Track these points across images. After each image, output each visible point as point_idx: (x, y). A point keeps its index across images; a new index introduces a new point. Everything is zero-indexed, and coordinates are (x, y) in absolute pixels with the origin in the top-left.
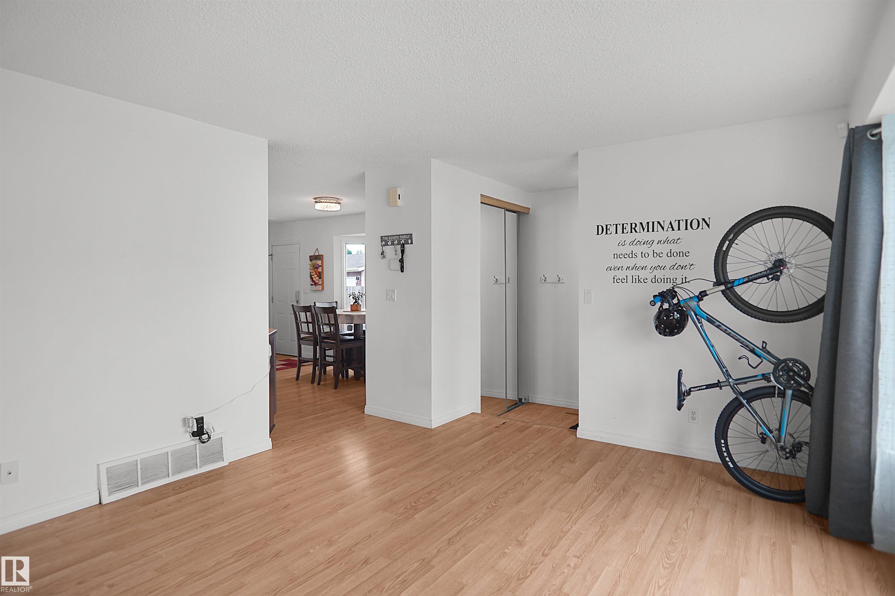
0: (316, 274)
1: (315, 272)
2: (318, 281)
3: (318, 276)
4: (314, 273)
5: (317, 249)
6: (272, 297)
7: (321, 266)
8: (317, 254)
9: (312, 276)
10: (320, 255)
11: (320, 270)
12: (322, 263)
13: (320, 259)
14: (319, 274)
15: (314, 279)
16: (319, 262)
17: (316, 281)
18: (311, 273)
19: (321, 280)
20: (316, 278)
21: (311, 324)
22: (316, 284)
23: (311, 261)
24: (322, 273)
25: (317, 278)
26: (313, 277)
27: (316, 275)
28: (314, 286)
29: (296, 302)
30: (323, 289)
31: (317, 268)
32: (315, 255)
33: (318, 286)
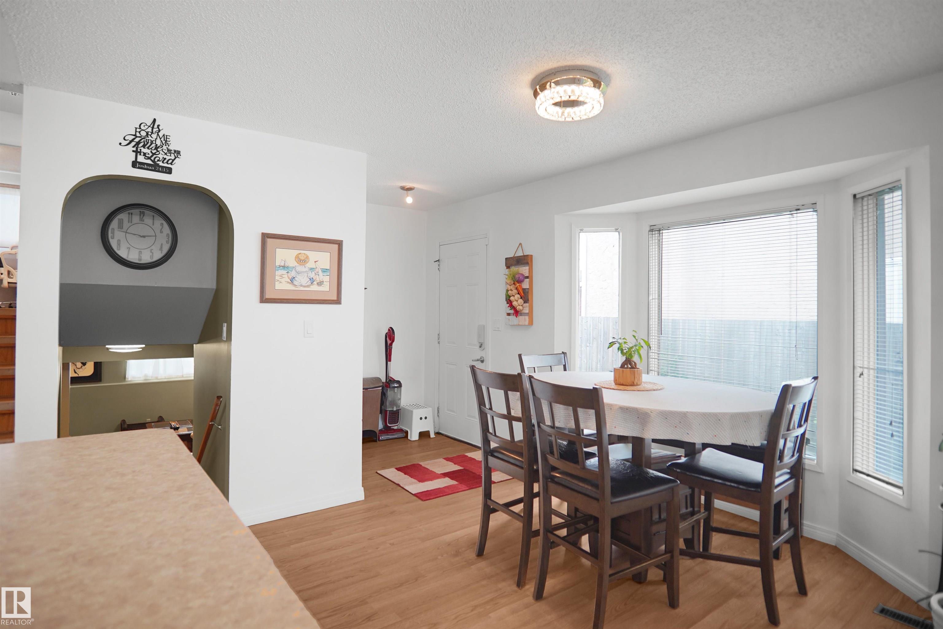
0: (519, 294)
1: (517, 289)
2: (521, 308)
3: (521, 298)
4: (516, 291)
5: (520, 244)
6: (439, 335)
7: (527, 277)
8: (520, 254)
9: (510, 297)
10: (528, 255)
11: (525, 285)
12: (531, 270)
13: (527, 263)
14: (524, 293)
15: (515, 304)
16: (524, 270)
17: (517, 308)
18: (507, 291)
19: (527, 304)
20: (518, 302)
21: (520, 424)
22: (517, 313)
23: (508, 267)
24: (530, 292)
25: (521, 301)
26: (512, 298)
27: (519, 296)
28: (513, 318)
29: (478, 345)
30: (531, 323)
31: (520, 281)
32: (515, 256)
33: (520, 318)
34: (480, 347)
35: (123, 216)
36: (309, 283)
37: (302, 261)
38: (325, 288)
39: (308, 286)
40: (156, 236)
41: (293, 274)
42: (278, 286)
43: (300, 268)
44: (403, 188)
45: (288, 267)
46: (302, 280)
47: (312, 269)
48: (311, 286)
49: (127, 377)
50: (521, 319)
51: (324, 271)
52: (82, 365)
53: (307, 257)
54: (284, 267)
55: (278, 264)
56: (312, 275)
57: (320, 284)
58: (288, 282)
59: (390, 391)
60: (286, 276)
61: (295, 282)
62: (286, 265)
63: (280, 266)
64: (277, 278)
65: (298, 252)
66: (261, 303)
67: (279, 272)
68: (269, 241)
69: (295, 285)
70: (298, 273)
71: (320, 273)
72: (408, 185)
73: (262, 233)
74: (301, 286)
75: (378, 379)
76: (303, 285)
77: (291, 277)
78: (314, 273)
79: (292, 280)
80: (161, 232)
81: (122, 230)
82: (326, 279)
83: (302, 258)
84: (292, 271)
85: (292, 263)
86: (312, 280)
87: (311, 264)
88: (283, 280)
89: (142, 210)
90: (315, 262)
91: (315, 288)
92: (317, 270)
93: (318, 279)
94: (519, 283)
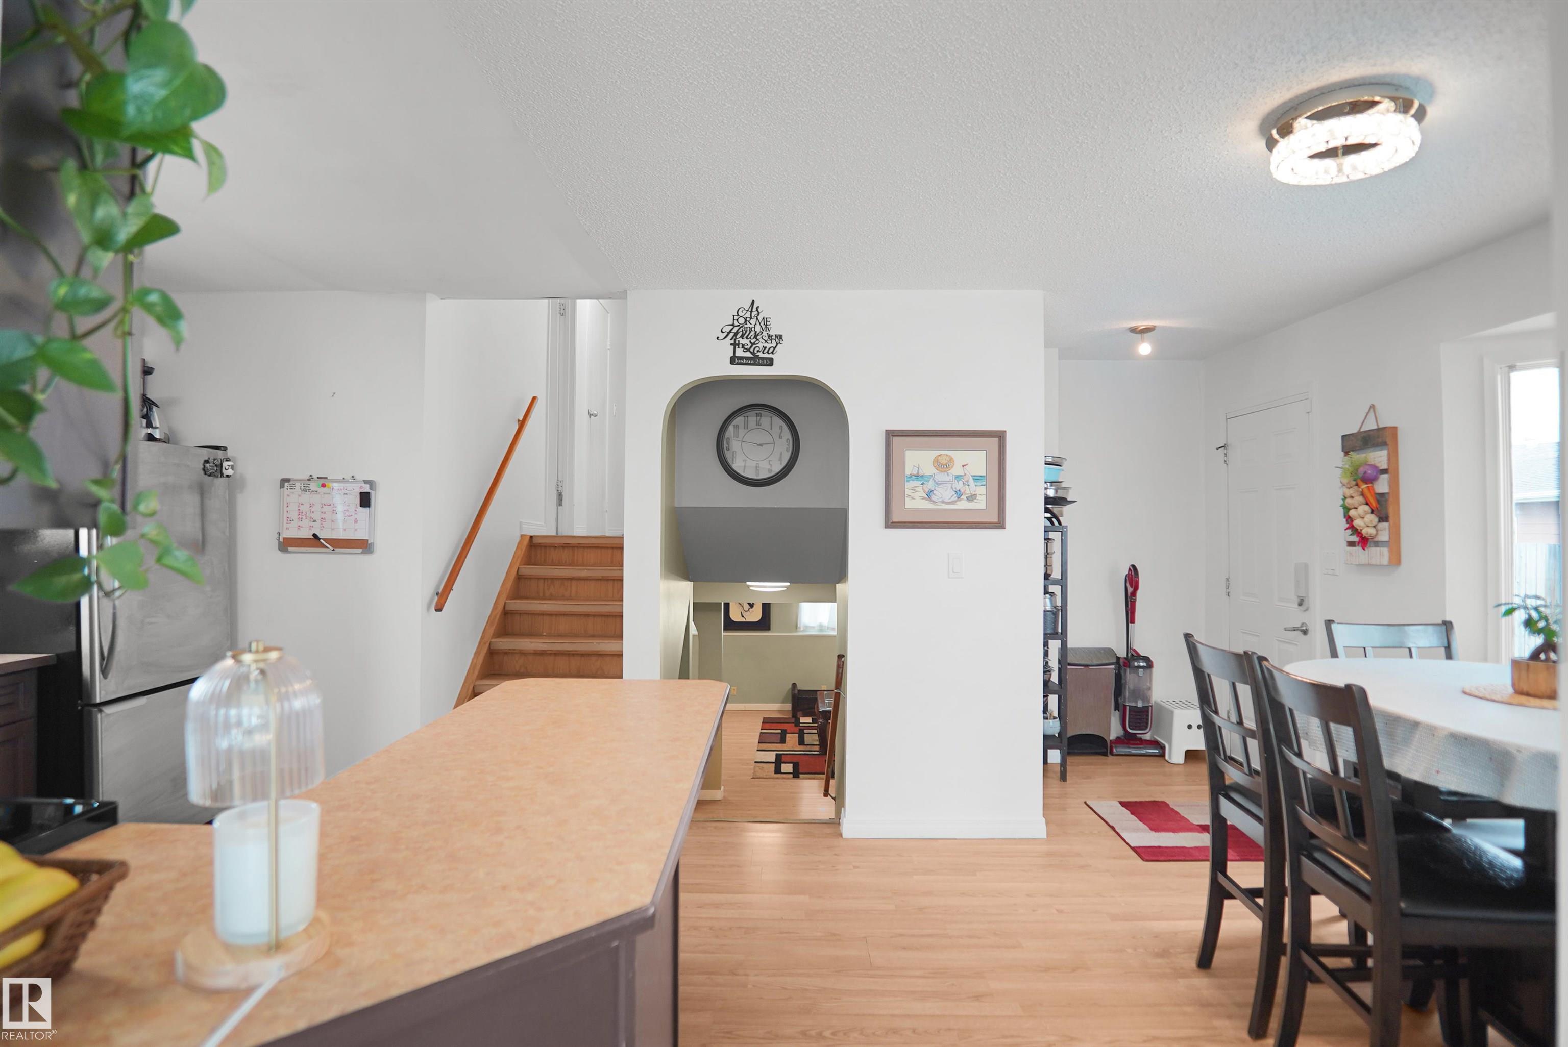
0: (1367, 504)
1: (1362, 494)
2: (1372, 531)
3: (1372, 512)
4: (1360, 499)
5: (1372, 407)
6: (1228, 580)
7: (1385, 471)
8: (1371, 425)
9: (1349, 509)
10: (1384, 428)
11: (1382, 486)
12: (1393, 457)
13: (1383, 444)
14: (1378, 502)
15: (1358, 523)
16: (1379, 457)
17: (1364, 532)
18: (1345, 498)
19: (1386, 524)
20: (1366, 520)
22: (1364, 541)
23: (1346, 453)
24: (1391, 499)
25: (1372, 519)
26: (1352, 513)
27: (1367, 508)
28: (1358, 549)
29: (1297, 601)
30: (1396, 560)
31: (1369, 480)
32: (1362, 430)
33: (1373, 551)
34: (1300, 604)
35: (739, 420)
36: (955, 498)
37: (943, 466)
38: (980, 504)
39: (953, 503)
40: (774, 443)
41: (930, 485)
42: (909, 504)
43: (941, 477)
44: (1134, 330)
45: (922, 476)
46: (944, 493)
47: (958, 477)
48: (958, 503)
49: (798, 626)
50: (1379, 555)
51: (977, 478)
52: (750, 607)
53: (951, 460)
54: (917, 476)
55: (908, 471)
56: (959, 486)
57: (972, 498)
58: (924, 498)
59: (1130, 673)
60: (920, 489)
61: (934, 498)
62: (921, 472)
63: (911, 475)
64: (908, 492)
65: (935, 453)
66: (886, 528)
67: (910, 485)
68: (896, 440)
69: (934, 502)
70: (938, 484)
71: (971, 480)
72: (1142, 324)
73: (886, 430)
74: (943, 502)
75: (1110, 651)
76: (947, 500)
77: (927, 490)
78: (961, 482)
79: (929, 495)
80: (780, 437)
81: (738, 439)
82: (981, 490)
83: (944, 462)
84: (928, 481)
85: (928, 469)
86: (959, 494)
87: (957, 470)
88: (916, 495)
89: (758, 412)
90: (963, 466)
91: (963, 504)
92: (966, 478)
93: (968, 491)
94: (1366, 484)
